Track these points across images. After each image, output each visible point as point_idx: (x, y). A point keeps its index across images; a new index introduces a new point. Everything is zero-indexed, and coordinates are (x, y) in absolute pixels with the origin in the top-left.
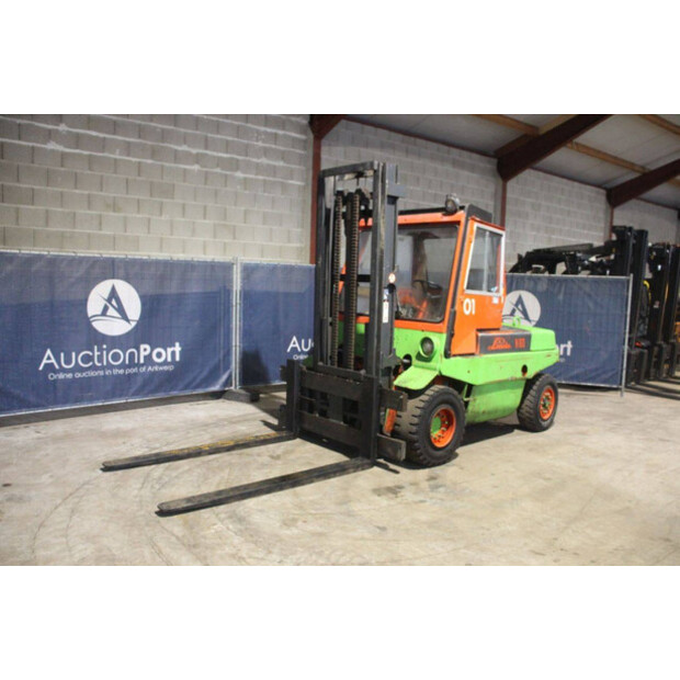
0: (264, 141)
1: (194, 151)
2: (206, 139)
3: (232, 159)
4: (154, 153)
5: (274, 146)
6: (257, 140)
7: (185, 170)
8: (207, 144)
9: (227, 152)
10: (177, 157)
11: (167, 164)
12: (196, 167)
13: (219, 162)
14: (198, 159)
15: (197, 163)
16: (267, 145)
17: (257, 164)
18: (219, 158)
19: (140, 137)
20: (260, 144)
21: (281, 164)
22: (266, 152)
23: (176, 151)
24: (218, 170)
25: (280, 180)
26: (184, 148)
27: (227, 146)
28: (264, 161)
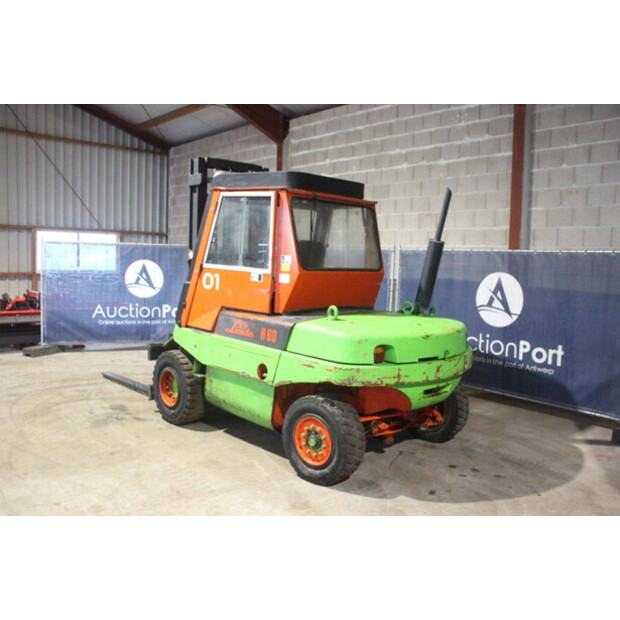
0: (466, 120)
1: (404, 151)
2: (413, 137)
3: (436, 148)
4: (376, 162)
5: (478, 121)
6: (460, 121)
7: (397, 170)
8: (414, 141)
9: (431, 144)
10: (392, 160)
11: (384, 169)
12: (405, 165)
13: (424, 156)
14: (407, 158)
15: (406, 161)
16: (470, 123)
17: (460, 146)
18: (424, 151)
19: (368, 153)
20: (463, 124)
21: (487, 137)
22: (468, 131)
23: (391, 156)
24: (424, 163)
25: (485, 156)
26: (398, 151)
27: (431, 137)
28: (467, 140)
